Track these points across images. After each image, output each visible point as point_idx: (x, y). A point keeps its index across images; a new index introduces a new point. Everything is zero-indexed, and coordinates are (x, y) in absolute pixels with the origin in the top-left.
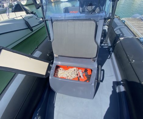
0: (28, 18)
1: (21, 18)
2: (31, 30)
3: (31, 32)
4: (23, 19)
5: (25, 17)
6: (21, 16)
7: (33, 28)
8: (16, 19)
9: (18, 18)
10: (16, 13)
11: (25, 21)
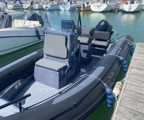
0: (40, 28)
1: (34, 26)
2: (39, 39)
3: (39, 40)
4: (35, 27)
5: (37, 26)
6: (34, 25)
7: (41, 37)
8: (29, 27)
9: (31, 27)
10: (31, 21)
11: (36, 29)
